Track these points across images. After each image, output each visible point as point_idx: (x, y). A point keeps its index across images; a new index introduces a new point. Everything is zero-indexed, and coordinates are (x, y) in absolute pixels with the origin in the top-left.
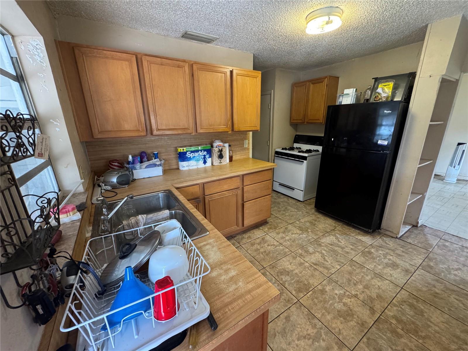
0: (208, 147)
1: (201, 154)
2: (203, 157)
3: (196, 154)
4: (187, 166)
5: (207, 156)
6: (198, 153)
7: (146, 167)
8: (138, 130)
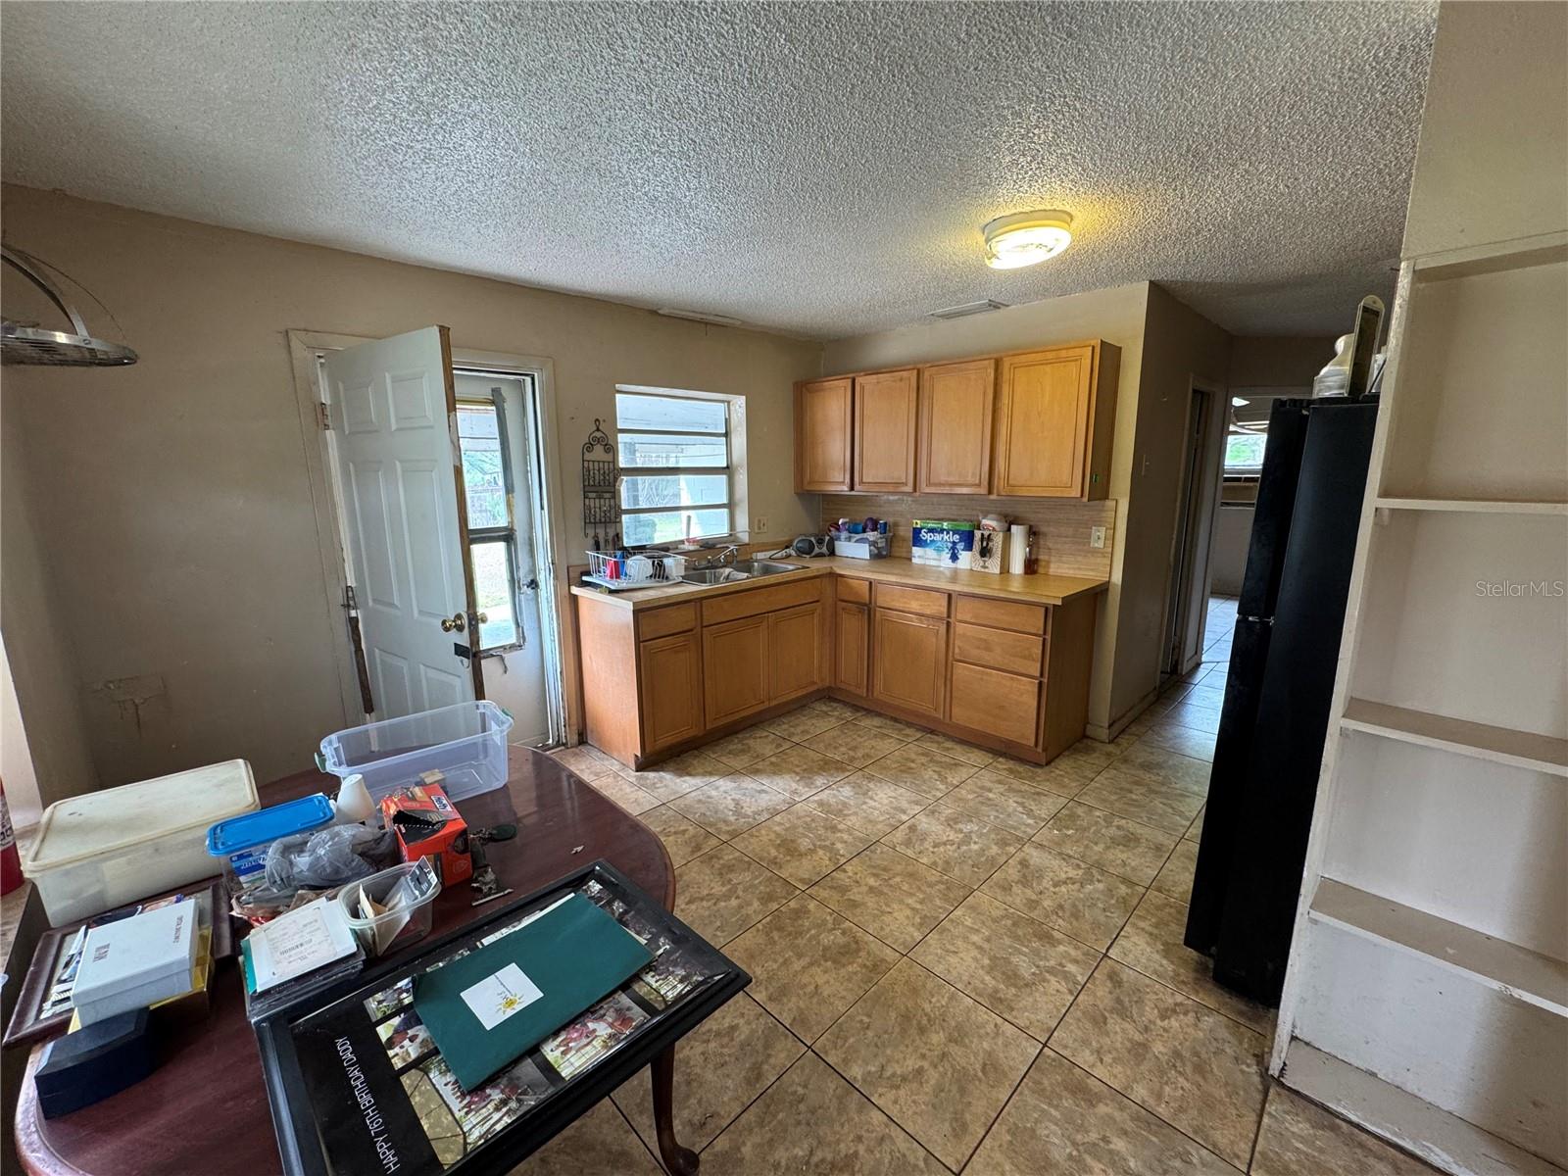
0: (965, 527)
1: (946, 537)
2: (950, 545)
3: (938, 537)
4: (919, 557)
5: (961, 546)
6: (941, 535)
8: (843, 482)
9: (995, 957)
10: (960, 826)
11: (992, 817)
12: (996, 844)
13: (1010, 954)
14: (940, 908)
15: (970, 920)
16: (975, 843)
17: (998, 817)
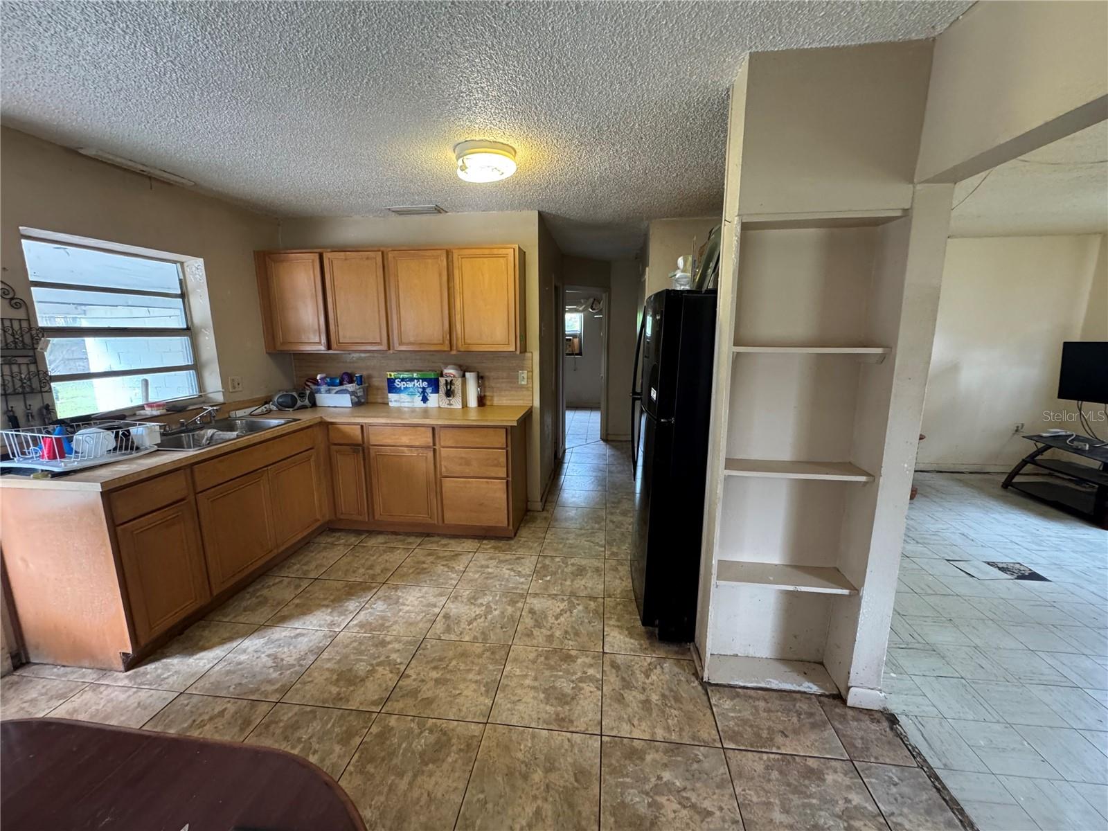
0: (432, 376)
1: (417, 384)
2: (420, 390)
3: (410, 385)
4: (395, 401)
5: (429, 390)
6: (413, 383)
7: (336, 393)
8: (320, 343)
9: (545, 689)
10: (480, 601)
11: (498, 586)
12: (509, 605)
13: (554, 681)
14: (494, 671)
15: (518, 670)
16: (495, 610)
17: (501, 584)
